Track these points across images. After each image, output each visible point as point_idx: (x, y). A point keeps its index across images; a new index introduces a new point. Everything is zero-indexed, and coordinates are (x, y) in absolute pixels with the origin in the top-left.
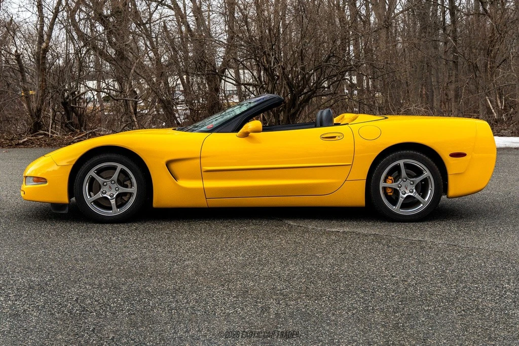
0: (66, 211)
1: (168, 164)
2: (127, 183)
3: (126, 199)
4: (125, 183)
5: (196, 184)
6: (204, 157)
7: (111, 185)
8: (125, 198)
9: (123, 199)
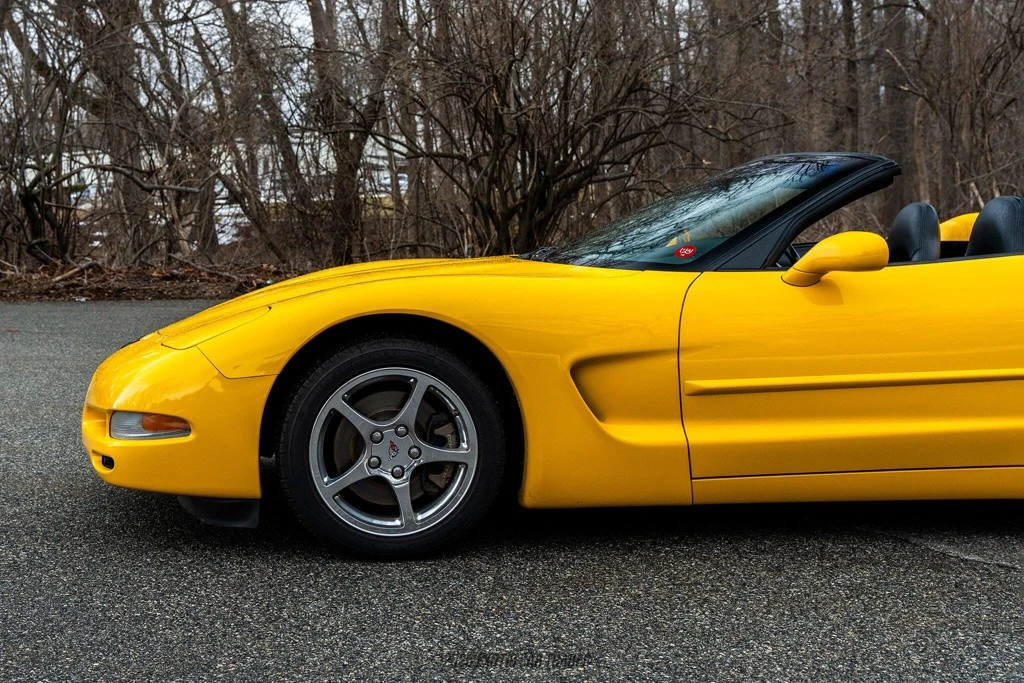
0: (250, 522)
1: (578, 369)
2: (445, 431)
3: (441, 484)
4: (439, 431)
5: (663, 434)
6: (689, 349)
7: (397, 440)
8: (438, 480)
9: (432, 483)
